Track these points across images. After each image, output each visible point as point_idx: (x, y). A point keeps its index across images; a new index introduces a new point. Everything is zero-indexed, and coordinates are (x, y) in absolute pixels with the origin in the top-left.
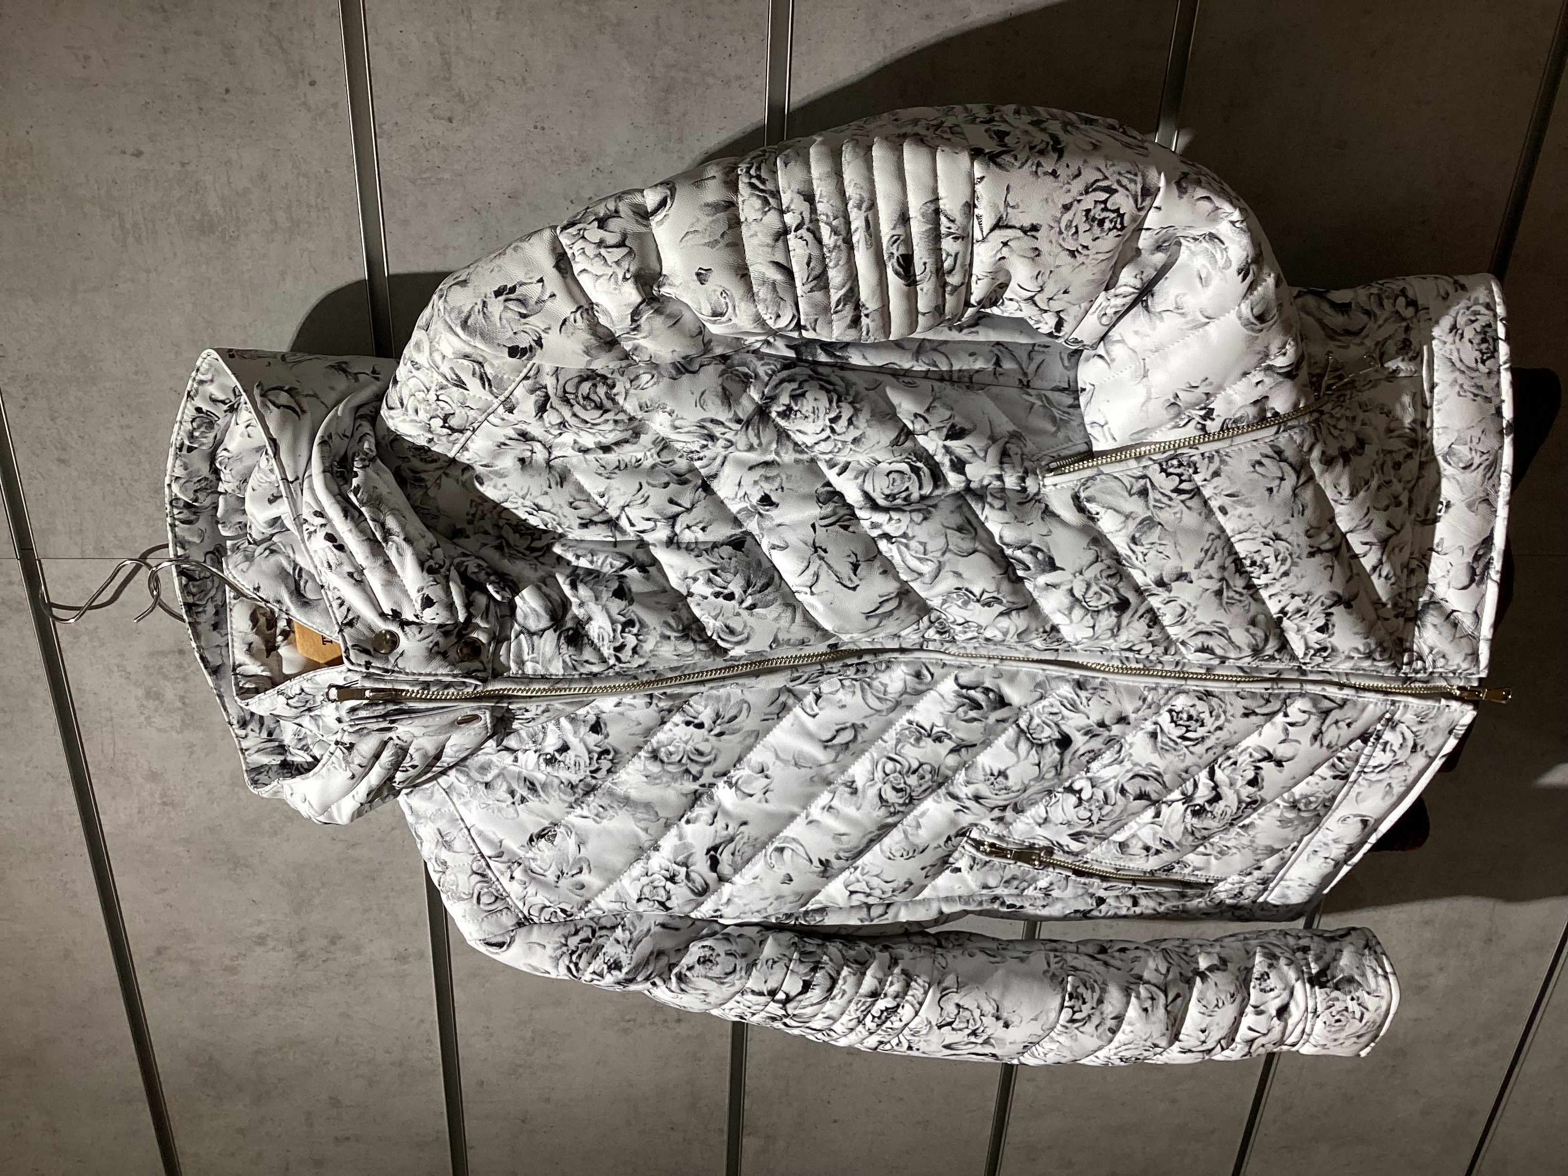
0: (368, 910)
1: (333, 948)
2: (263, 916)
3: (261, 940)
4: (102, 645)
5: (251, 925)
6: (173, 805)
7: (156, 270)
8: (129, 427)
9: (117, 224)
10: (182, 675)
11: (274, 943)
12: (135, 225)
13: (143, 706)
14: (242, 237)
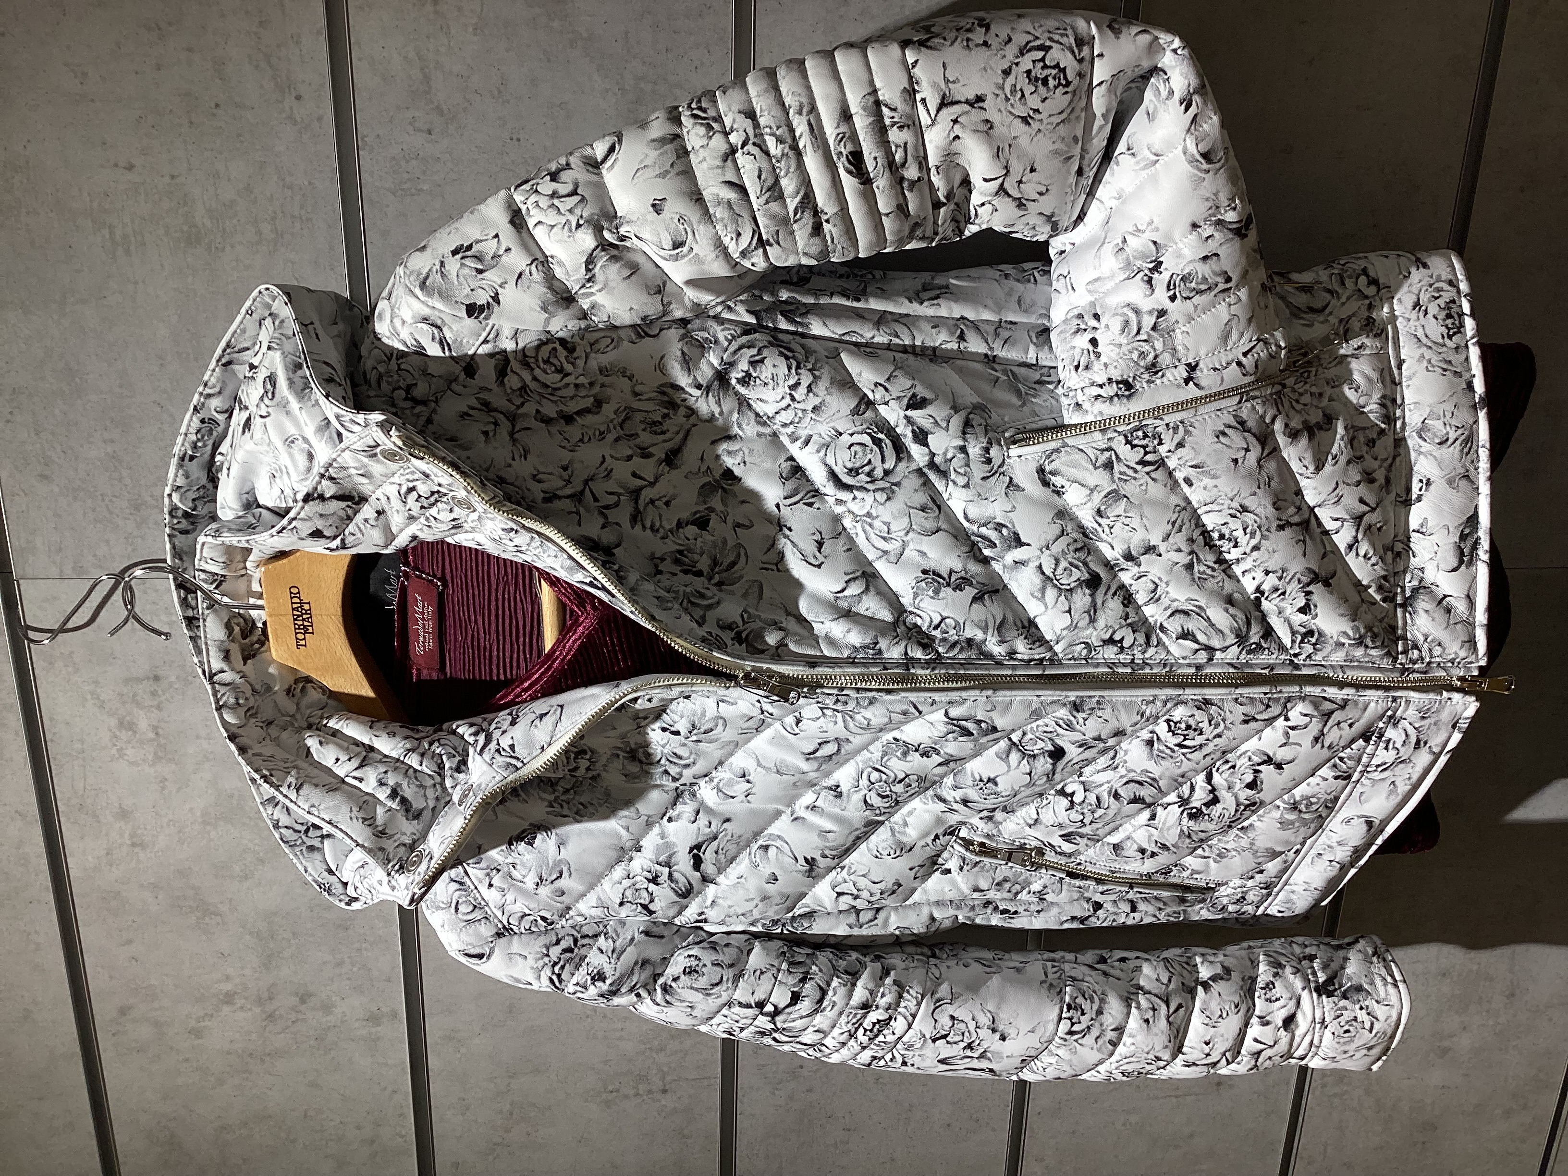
0: (340, 964)
1: (303, 1008)
2: (230, 971)
3: (229, 998)
4: (77, 670)
5: (219, 981)
6: (143, 846)
7: (143, 282)
8: (112, 441)
9: (108, 236)
10: (155, 703)
11: (243, 1001)
12: (125, 236)
13: (116, 737)
14: (228, 248)
